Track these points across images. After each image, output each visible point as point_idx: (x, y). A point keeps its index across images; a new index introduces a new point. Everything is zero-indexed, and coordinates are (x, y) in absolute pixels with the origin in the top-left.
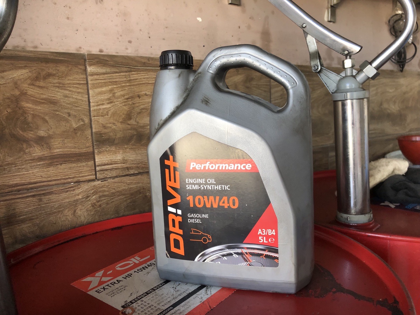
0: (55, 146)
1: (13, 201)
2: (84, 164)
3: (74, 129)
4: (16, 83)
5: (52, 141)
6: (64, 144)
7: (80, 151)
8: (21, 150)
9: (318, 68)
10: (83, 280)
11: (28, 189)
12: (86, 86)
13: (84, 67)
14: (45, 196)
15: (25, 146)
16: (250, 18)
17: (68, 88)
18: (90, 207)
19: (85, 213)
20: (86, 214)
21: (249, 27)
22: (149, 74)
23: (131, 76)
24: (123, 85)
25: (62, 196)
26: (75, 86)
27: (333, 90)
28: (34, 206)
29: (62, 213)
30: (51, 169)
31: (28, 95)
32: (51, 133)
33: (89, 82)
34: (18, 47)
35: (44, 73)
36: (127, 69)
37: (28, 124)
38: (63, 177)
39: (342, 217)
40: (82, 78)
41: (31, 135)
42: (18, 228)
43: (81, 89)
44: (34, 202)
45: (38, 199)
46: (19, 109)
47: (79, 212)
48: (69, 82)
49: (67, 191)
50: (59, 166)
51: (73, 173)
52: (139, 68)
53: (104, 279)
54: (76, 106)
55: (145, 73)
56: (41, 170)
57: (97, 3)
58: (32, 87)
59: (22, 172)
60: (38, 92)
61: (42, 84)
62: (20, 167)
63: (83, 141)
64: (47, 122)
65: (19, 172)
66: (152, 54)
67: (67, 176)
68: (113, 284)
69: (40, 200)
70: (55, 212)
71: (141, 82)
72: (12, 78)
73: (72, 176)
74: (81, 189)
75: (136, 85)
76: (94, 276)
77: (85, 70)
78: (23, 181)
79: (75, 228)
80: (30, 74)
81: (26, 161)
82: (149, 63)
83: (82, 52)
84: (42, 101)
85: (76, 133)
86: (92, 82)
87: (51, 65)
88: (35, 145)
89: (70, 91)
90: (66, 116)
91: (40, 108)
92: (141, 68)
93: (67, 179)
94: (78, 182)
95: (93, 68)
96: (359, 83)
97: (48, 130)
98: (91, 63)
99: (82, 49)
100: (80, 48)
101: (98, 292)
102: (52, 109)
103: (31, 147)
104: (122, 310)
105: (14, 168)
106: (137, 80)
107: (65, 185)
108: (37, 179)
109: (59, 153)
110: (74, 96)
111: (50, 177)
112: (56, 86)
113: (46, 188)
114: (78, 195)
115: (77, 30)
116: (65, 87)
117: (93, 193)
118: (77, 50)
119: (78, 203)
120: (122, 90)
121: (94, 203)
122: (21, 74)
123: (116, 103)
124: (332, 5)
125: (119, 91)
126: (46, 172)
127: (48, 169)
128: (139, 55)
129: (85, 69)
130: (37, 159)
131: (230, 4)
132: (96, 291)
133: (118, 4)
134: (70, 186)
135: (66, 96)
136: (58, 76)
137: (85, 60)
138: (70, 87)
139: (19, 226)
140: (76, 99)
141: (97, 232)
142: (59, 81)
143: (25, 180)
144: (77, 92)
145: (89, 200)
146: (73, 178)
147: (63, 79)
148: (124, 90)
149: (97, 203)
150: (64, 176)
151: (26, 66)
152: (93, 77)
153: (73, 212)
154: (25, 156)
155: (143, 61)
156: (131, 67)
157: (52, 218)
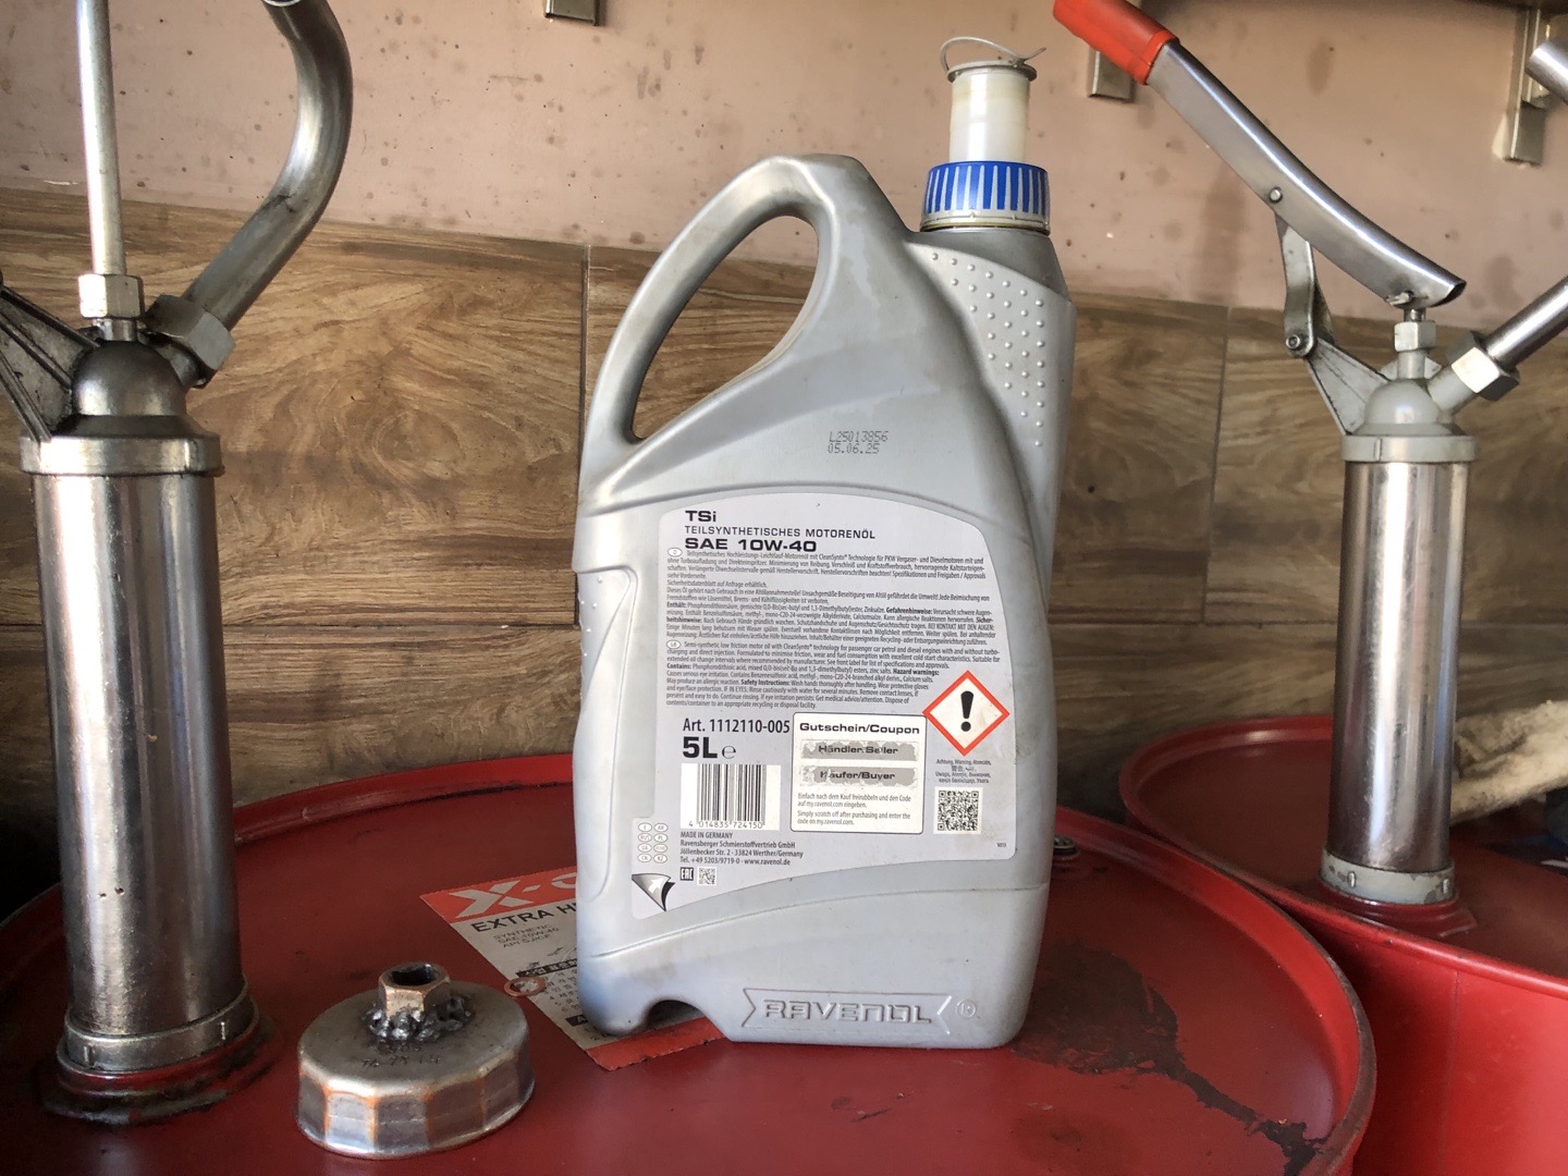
0: (468, 510)
1: (337, 652)
2: (546, 573)
3: (530, 468)
4: (384, 322)
5: (462, 493)
6: (496, 506)
7: (536, 533)
8: (375, 510)
9: (1303, 345)
10: (455, 894)
11: (380, 625)
12: (577, 342)
13: (579, 285)
14: (423, 651)
15: (386, 500)
16: (1168, 145)
17: (524, 346)
18: (548, 705)
19: (531, 720)
20: (531, 723)
21: (1161, 176)
22: (778, 318)
23: (718, 322)
24: (691, 347)
25: (473, 659)
26: (545, 339)
27: (1352, 424)
28: (390, 674)
29: (462, 711)
30: (451, 573)
31: (412, 356)
32: (460, 470)
33: (589, 331)
34: (404, 219)
35: (464, 295)
36: (710, 298)
37: (402, 438)
38: (481, 605)
39: (1332, 869)
40: (570, 319)
41: (407, 472)
42: (342, 728)
43: (561, 348)
44: (393, 662)
45: (403, 657)
46: (385, 393)
47: (514, 716)
48: (528, 326)
49: (488, 647)
50: (473, 571)
51: (511, 596)
52: (748, 297)
53: (509, 902)
54: (543, 401)
55: (765, 316)
56: (419, 574)
57: (641, 95)
58: (426, 334)
59: (371, 573)
60: (442, 350)
61: (453, 326)
62: (365, 559)
63: (551, 506)
64: (454, 438)
65: (363, 572)
66: (796, 255)
67: (493, 602)
68: (524, 919)
69: (409, 661)
70: (442, 705)
71: (749, 344)
72: (375, 306)
73: (506, 605)
74: (526, 646)
75: (731, 350)
76: (486, 890)
77: (582, 295)
78: (369, 600)
79: (495, 758)
80: (425, 298)
81: (384, 542)
82: (782, 282)
83: (578, 241)
84: (449, 377)
85: (532, 481)
86: (597, 332)
87: (484, 275)
88: (414, 501)
89: (530, 353)
90: (511, 426)
91: (439, 396)
92: (754, 298)
93: (491, 610)
94: (522, 625)
95: (604, 291)
96: (1438, 407)
97: (455, 462)
98: (601, 274)
99: (581, 232)
100: (576, 227)
101: (478, 929)
102: (473, 402)
103: (403, 505)
104: (517, 980)
105: (349, 559)
106: (738, 335)
107: (483, 628)
108: (408, 598)
109: (478, 532)
110: (539, 371)
111: (442, 598)
112: (491, 337)
113: (429, 629)
114: (517, 663)
115: (573, 176)
116: (516, 340)
117: (560, 665)
118: (568, 235)
119: (514, 686)
120: (685, 364)
121: (561, 695)
122: (403, 296)
123: (664, 401)
124: (1528, 100)
125: (676, 364)
126: (434, 581)
127: (440, 574)
128: (755, 257)
129: (583, 293)
130: (414, 541)
131: (1093, 96)
132: (473, 925)
133: (706, 98)
134: (498, 633)
135: (517, 369)
136: (500, 308)
137: (584, 265)
138: (531, 342)
139: (343, 724)
140: (546, 378)
141: (555, 784)
142: (503, 321)
143: (375, 597)
144: (549, 359)
145: (548, 682)
146: (509, 610)
147: (514, 317)
148: (692, 363)
149: (569, 696)
150: (483, 601)
151: (415, 275)
152: (602, 317)
153: (495, 711)
154: (384, 529)
155: (765, 275)
156: (724, 293)
157: (435, 719)
